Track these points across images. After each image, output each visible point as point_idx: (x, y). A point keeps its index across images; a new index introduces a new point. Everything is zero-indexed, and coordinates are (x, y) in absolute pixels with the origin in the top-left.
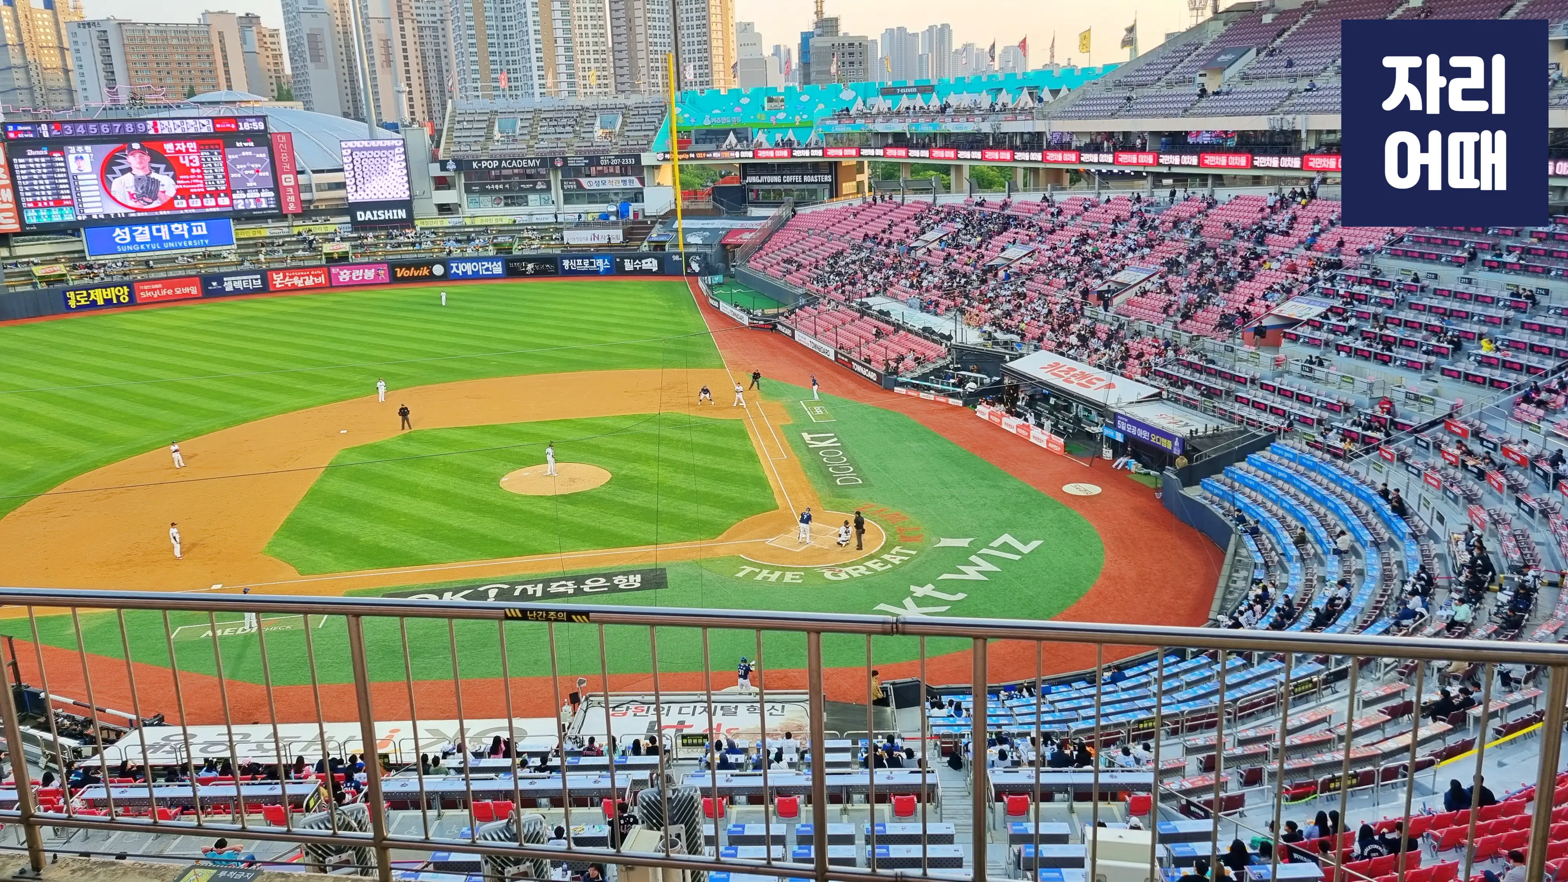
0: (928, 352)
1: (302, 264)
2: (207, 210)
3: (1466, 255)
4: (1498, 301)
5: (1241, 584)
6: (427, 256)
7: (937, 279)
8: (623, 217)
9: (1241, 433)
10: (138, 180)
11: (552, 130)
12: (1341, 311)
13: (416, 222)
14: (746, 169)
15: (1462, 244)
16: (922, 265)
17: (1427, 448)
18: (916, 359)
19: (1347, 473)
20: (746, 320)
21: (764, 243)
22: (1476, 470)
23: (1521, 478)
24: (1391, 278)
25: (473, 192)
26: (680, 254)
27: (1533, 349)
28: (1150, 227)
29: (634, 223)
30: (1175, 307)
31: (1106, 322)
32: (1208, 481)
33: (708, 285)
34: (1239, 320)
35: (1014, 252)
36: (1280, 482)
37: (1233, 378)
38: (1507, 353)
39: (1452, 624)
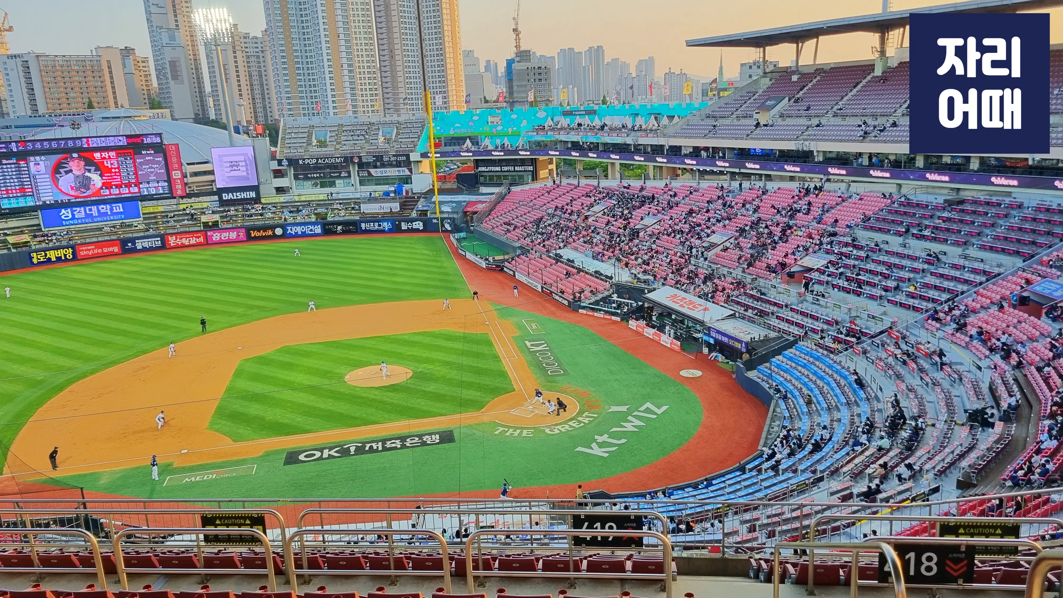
0: (598, 287)
1: (188, 229)
2: (123, 196)
3: (904, 230)
4: (919, 258)
5: (776, 429)
6: (271, 222)
7: (602, 238)
8: (399, 194)
9: (779, 338)
10: (76, 177)
11: (350, 138)
12: (835, 263)
13: (263, 201)
14: (476, 163)
15: (902, 222)
16: (592, 228)
17: (878, 347)
18: (592, 291)
19: (835, 362)
20: (483, 264)
21: (491, 211)
22: (902, 360)
23: (924, 365)
24: (863, 243)
25: (299, 179)
26: (437, 219)
27: (936, 288)
28: (729, 206)
29: (406, 198)
30: (743, 259)
31: (703, 268)
32: (760, 367)
33: (457, 239)
34: (779, 268)
35: (649, 221)
36: (800, 368)
37: (775, 304)
38: (922, 290)
39: (880, 449)
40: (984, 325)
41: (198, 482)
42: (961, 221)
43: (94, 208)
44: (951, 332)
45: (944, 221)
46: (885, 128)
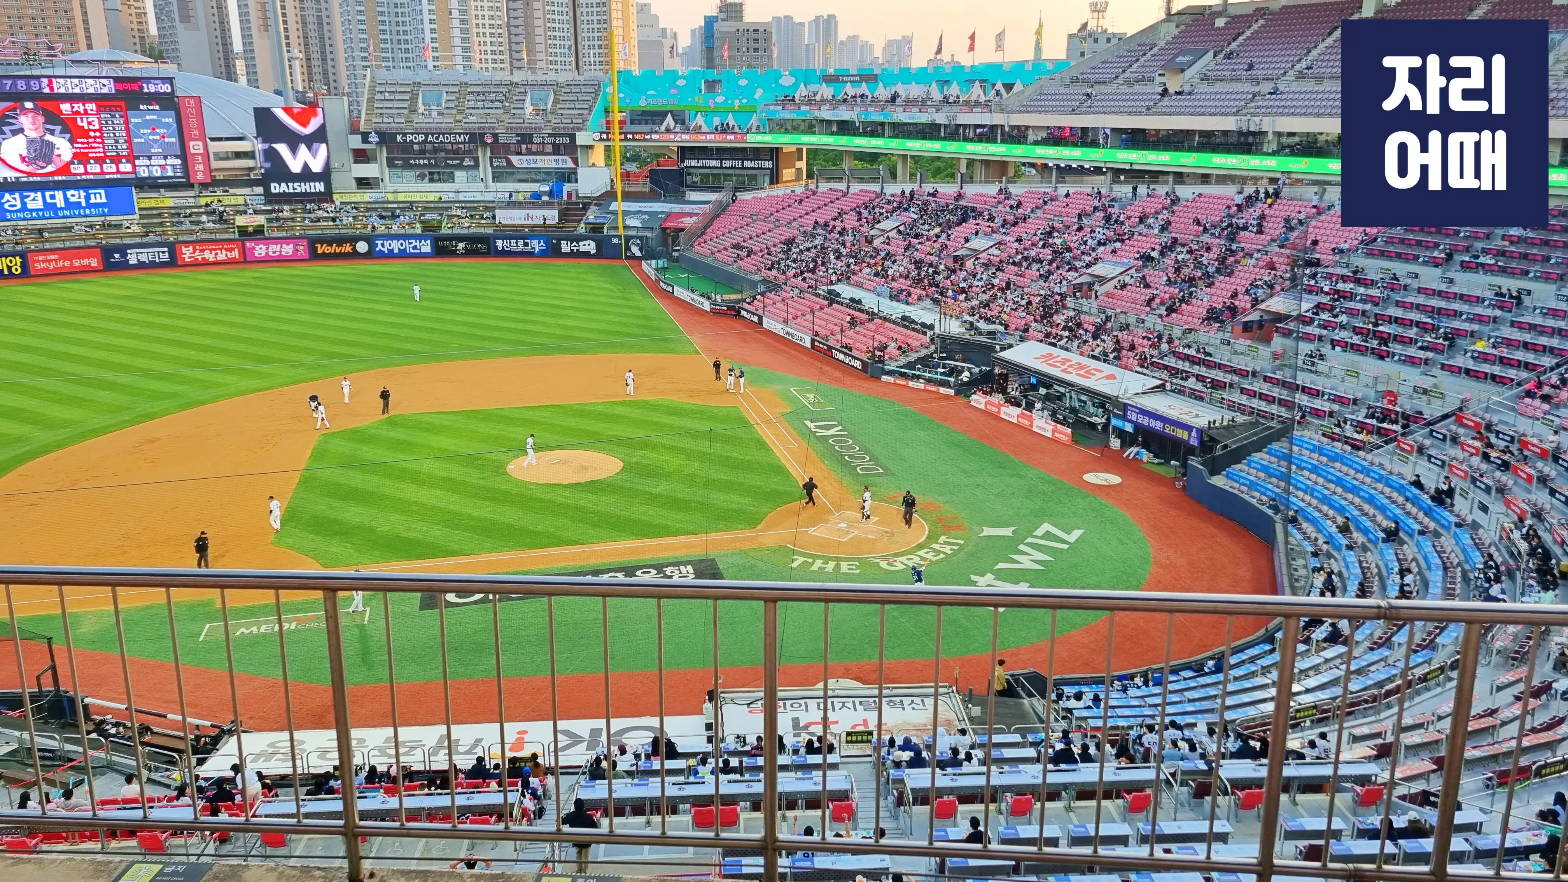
0: (910, 341)
1: (213, 236)
2: (107, 177)
3: (1443, 256)
4: (1484, 300)
6: (349, 232)
7: (902, 268)
8: (556, 197)
9: (1255, 424)
10: (31, 142)
11: (480, 104)
12: (1329, 307)
13: (335, 197)
14: (685, 152)
15: (1436, 245)
16: (883, 254)
17: (1444, 440)
18: (900, 348)
20: (707, 306)
21: (706, 228)
22: (1499, 462)
23: (1546, 470)
24: (1372, 276)
25: (396, 166)
26: (620, 237)
27: (1526, 346)
28: (1116, 222)
29: (568, 204)
30: (1157, 300)
31: (1091, 314)
32: (1229, 470)
33: (657, 269)
34: (1226, 314)
35: (979, 243)
36: (1306, 473)
37: (1233, 370)
38: (1503, 350)
41: (264, 635)
42: (1546, 243)
43: (59, 194)
45: (1512, 243)
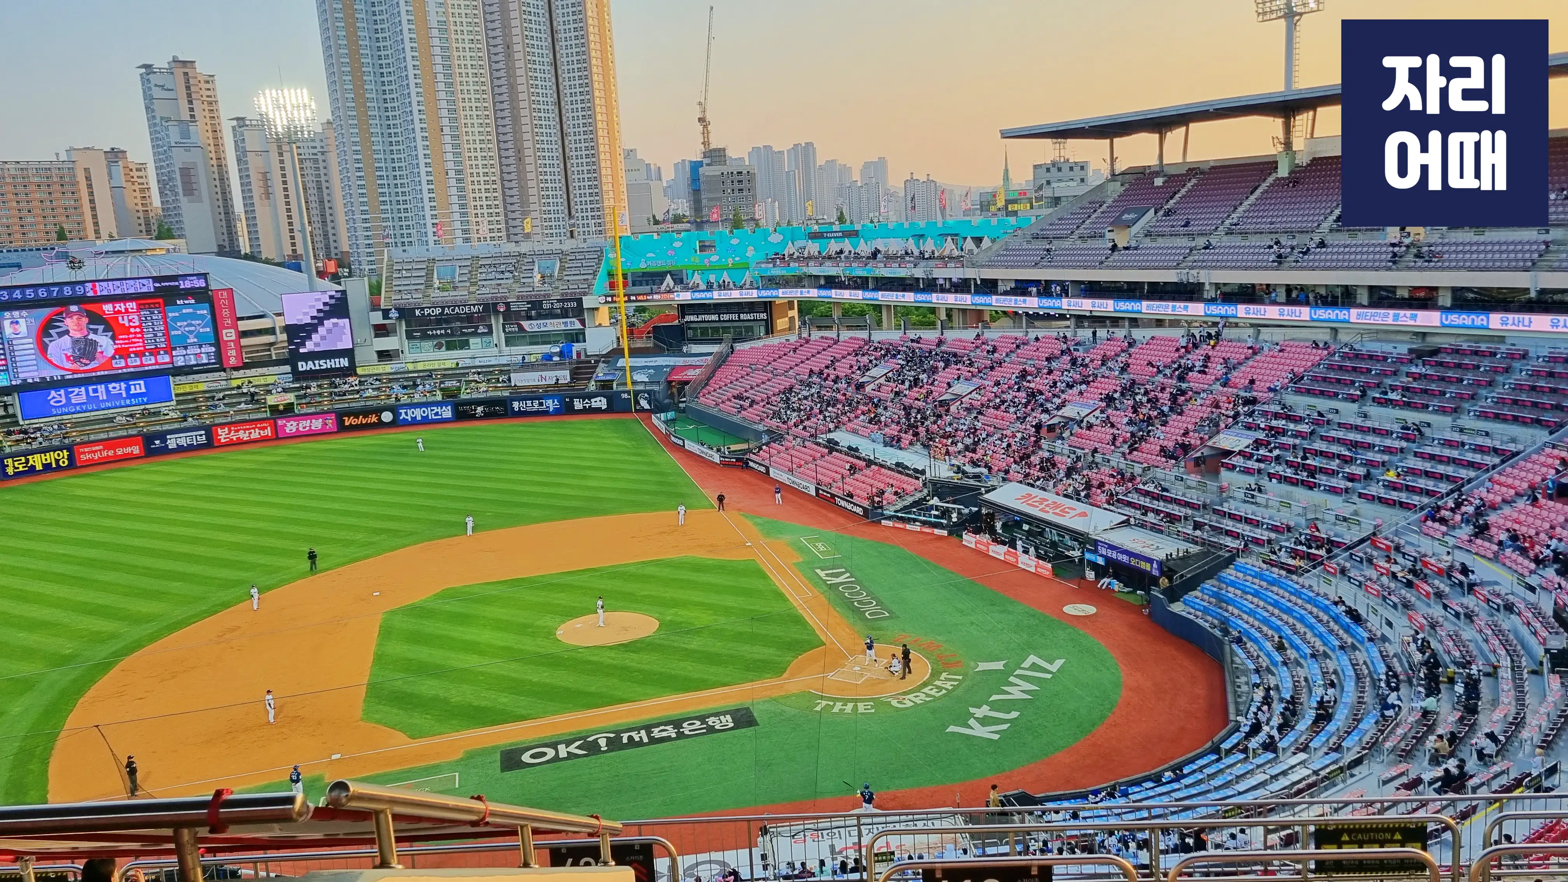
0: (905, 486)
1: (248, 417)
2: (148, 368)
3: (1358, 393)
4: (1392, 433)
5: (1245, 688)
6: (374, 403)
7: (893, 414)
8: (566, 357)
9: (1206, 554)
10: (76, 341)
11: (492, 276)
12: (1265, 443)
13: (360, 371)
14: (685, 309)
15: (1353, 383)
16: (874, 400)
17: (1361, 562)
18: (896, 493)
20: (717, 459)
21: (709, 379)
22: (1405, 581)
23: (1442, 586)
24: (1300, 413)
25: (415, 338)
26: (629, 392)
27: (1428, 474)
28: (1081, 365)
29: (579, 362)
30: (1120, 439)
31: (1063, 455)
32: (1186, 597)
33: (666, 422)
34: (1179, 451)
35: (960, 388)
36: (1250, 597)
37: (1187, 504)
38: (1408, 478)
39: (1426, 713)
40: (1516, 527)
42: (1443, 379)
43: (101, 388)
44: (1467, 538)
45: (1415, 379)
46: (1308, 249)
